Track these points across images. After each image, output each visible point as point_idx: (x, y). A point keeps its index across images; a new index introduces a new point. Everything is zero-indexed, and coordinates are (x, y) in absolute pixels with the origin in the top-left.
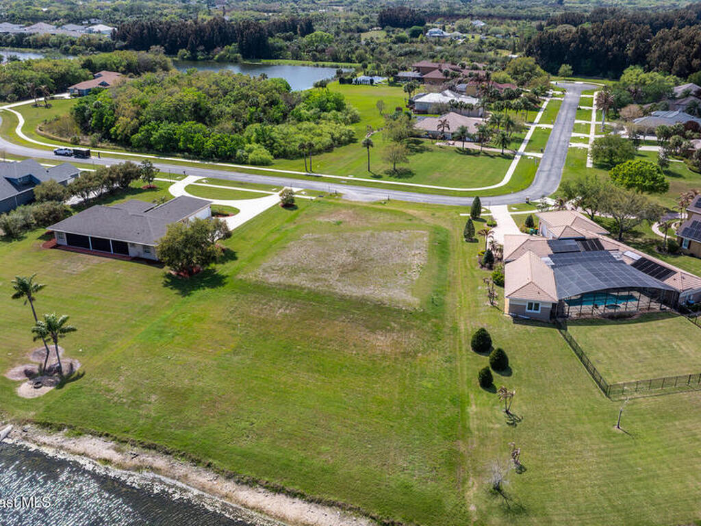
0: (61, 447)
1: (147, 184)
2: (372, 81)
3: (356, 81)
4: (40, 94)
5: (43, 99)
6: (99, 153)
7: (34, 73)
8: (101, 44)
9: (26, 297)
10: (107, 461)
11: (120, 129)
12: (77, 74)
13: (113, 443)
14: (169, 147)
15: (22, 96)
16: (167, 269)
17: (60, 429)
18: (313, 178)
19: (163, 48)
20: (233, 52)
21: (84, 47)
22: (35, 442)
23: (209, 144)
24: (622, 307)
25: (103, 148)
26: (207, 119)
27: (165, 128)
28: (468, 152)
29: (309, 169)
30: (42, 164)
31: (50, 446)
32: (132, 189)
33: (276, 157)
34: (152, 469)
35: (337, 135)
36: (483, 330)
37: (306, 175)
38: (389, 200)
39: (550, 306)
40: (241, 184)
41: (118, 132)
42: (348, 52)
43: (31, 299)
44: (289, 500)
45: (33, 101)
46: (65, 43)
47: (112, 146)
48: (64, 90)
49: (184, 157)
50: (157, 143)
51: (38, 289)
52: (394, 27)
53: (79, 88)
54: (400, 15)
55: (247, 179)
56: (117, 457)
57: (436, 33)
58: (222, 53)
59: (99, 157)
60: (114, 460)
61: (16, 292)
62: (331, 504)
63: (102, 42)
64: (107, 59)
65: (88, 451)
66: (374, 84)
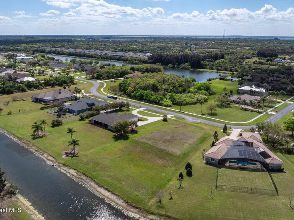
0: (65, 170)
1: (127, 109)
2: (232, 80)
3: (226, 79)
4: (113, 78)
5: (114, 79)
6: (120, 98)
7: (114, 71)
8: (144, 61)
9: (70, 133)
10: (73, 175)
11: (129, 91)
12: (127, 72)
13: (76, 172)
14: (141, 98)
15: (109, 78)
16: (115, 134)
17: (67, 166)
18: (181, 113)
19: (160, 64)
20: (188, 66)
21: (138, 62)
22: (60, 168)
23: (152, 99)
24: (248, 166)
25: (123, 97)
26: (156, 90)
27: (141, 92)
28: (245, 110)
29: (181, 110)
30: (98, 99)
31: (63, 169)
32: (122, 110)
33: (174, 104)
34: (82, 179)
35: (199, 99)
36: (189, 163)
37: (180, 112)
38: (200, 122)
39: (218, 161)
40: (156, 112)
41: (128, 92)
42: (231, 68)
43: (71, 134)
44: (107, 192)
45: (111, 80)
46: (133, 60)
47: (126, 96)
48: (122, 77)
49: (145, 102)
50: (138, 96)
51: (74, 132)
52: (262, 57)
53: (127, 76)
54: (266, 52)
55: (159, 111)
56: (76, 175)
57: (278, 60)
58: (184, 66)
59: (120, 99)
60: (75, 175)
61: (68, 132)
62: (116, 195)
63: (145, 60)
64: (139, 67)
65: (70, 172)
66: (233, 81)
